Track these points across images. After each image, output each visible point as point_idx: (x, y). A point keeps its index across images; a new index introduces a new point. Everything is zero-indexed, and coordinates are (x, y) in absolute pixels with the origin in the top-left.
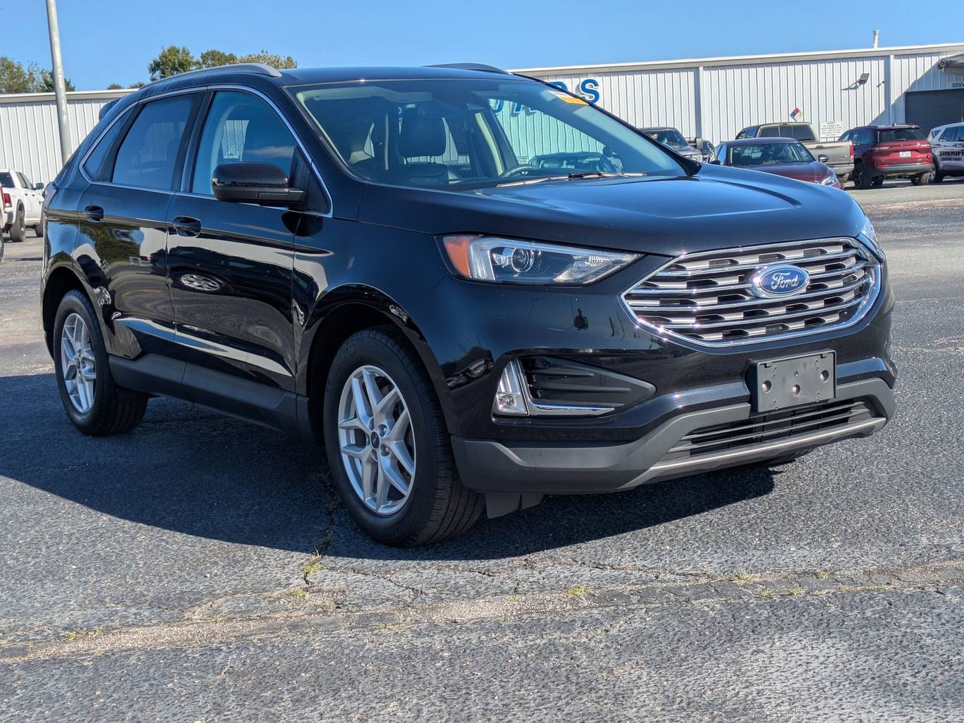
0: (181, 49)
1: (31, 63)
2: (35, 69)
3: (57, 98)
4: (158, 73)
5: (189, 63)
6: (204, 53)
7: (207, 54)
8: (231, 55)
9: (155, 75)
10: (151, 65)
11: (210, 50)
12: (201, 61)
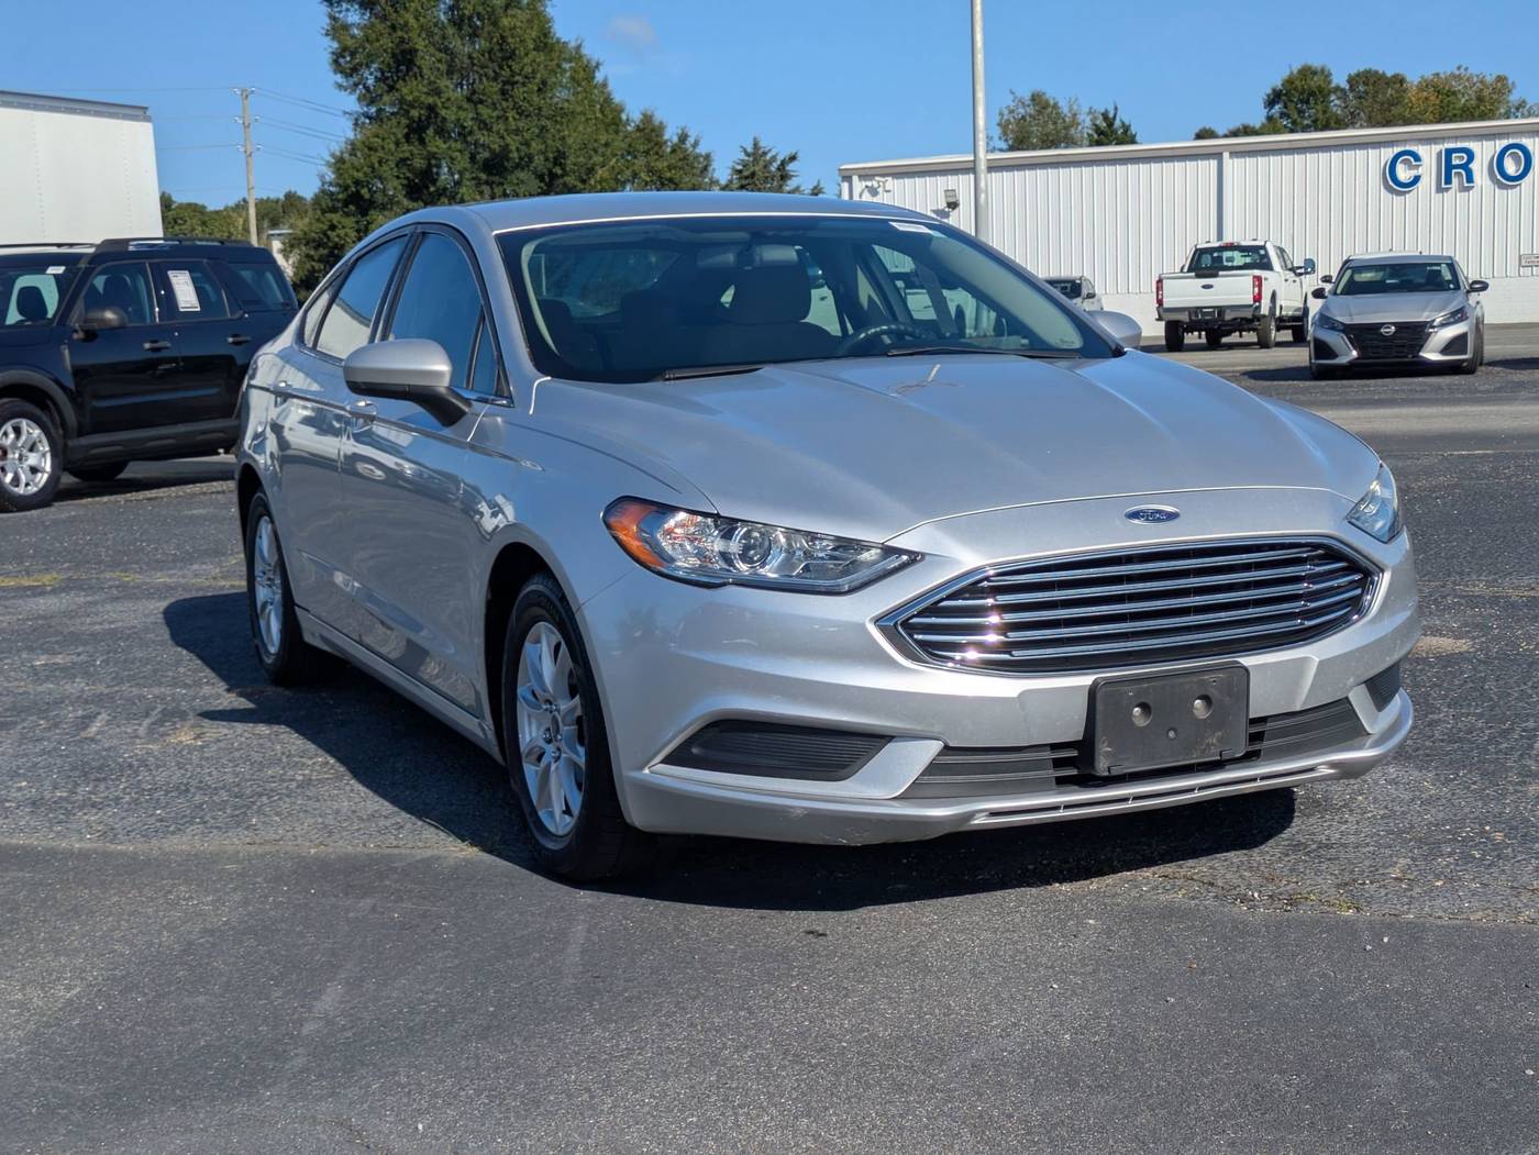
0: (1319, 69)
2: (1080, 108)
4: (1277, 108)
5: (1327, 91)
6: (1352, 74)
7: (1358, 75)
8: (1398, 76)
9: (1273, 111)
10: (1268, 96)
11: (1361, 70)
12: (1347, 87)
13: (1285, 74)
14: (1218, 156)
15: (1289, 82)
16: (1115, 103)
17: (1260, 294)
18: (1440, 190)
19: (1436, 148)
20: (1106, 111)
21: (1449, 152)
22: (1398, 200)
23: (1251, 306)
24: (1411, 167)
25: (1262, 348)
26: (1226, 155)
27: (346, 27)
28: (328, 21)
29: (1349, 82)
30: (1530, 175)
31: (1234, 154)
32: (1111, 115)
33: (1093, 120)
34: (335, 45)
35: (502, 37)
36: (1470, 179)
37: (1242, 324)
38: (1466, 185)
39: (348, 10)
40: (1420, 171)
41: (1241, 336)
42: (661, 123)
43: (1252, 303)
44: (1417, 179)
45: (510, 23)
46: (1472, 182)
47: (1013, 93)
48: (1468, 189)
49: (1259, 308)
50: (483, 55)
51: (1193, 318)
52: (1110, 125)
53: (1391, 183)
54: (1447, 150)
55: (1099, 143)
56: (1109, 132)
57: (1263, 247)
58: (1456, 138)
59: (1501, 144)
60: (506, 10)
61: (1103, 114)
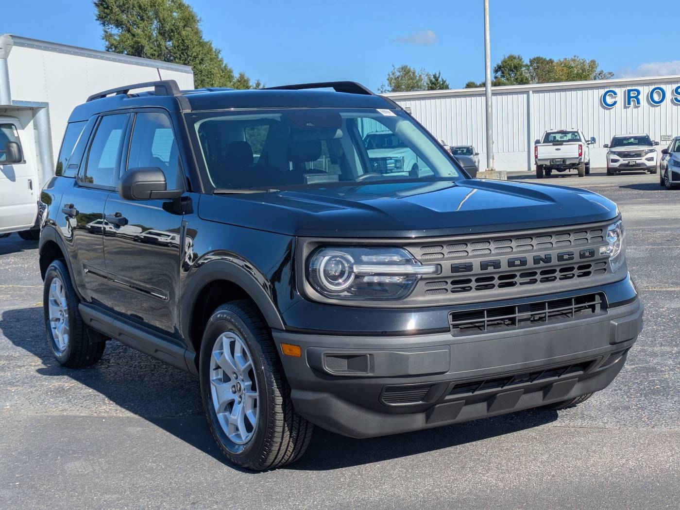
0: (517, 57)
1: (420, 69)
2: (423, 73)
3: (486, 92)
4: (499, 73)
5: (521, 66)
6: (532, 59)
7: (534, 59)
8: (550, 60)
9: (497, 74)
10: (495, 68)
11: (536, 56)
12: (529, 64)
13: (502, 58)
14: (527, 93)
15: (504, 62)
16: (439, 71)
17: (581, 152)
18: (625, 107)
19: (624, 89)
20: (435, 74)
21: (629, 91)
22: (607, 112)
23: (578, 158)
24: (612, 97)
25: (579, 177)
26: (531, 92)
27: (111, 35)
28: (103, 33)
29: (530, 62)
30: (665, 101)
31: (534, 92)
32: (437, 76)
33: (429, 78)
34: (107, 43)
35: (183, 40)
36: (639, 103)
37: (573, 166)
38: (637, 105)
39: (112, 28)
40: (616, 99)
41: (570, 171)
42: (248, 78)
43: (578, 156)
44: (615, 103)
45: (186, 33)
46: (640, 104)
47: (393, 66)
48: (638, 107)
49: (581, 159)
50: (175, 48)
51: (552, 163)
52: (437, 80)
53: (604, 105)
54: (628, 90)
55: (432, 89)
56: (436, 84)
57: (577, 132)
58: (632, 85)
59: (652, 87)
60: (184, 28)
61: (433, 75)
